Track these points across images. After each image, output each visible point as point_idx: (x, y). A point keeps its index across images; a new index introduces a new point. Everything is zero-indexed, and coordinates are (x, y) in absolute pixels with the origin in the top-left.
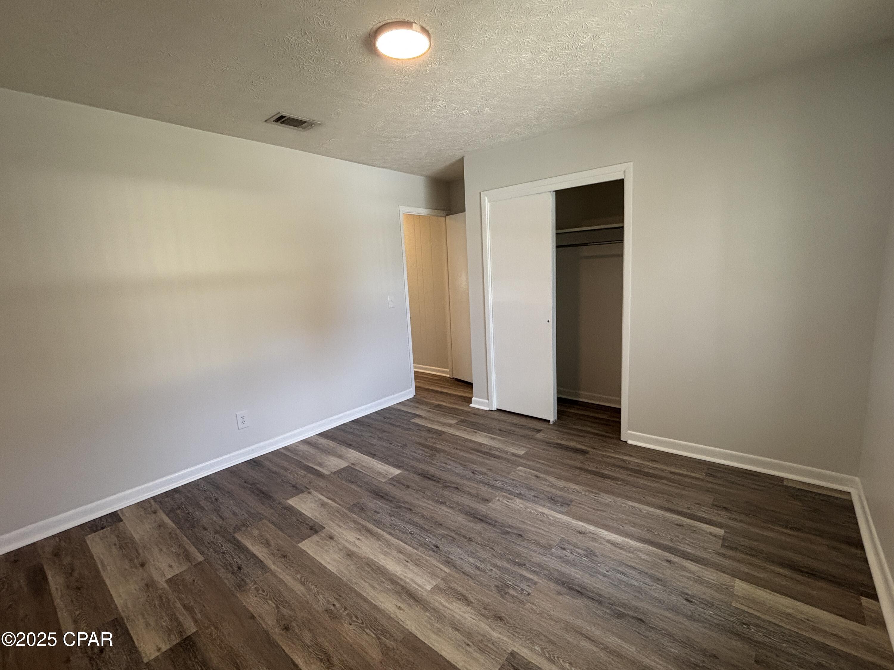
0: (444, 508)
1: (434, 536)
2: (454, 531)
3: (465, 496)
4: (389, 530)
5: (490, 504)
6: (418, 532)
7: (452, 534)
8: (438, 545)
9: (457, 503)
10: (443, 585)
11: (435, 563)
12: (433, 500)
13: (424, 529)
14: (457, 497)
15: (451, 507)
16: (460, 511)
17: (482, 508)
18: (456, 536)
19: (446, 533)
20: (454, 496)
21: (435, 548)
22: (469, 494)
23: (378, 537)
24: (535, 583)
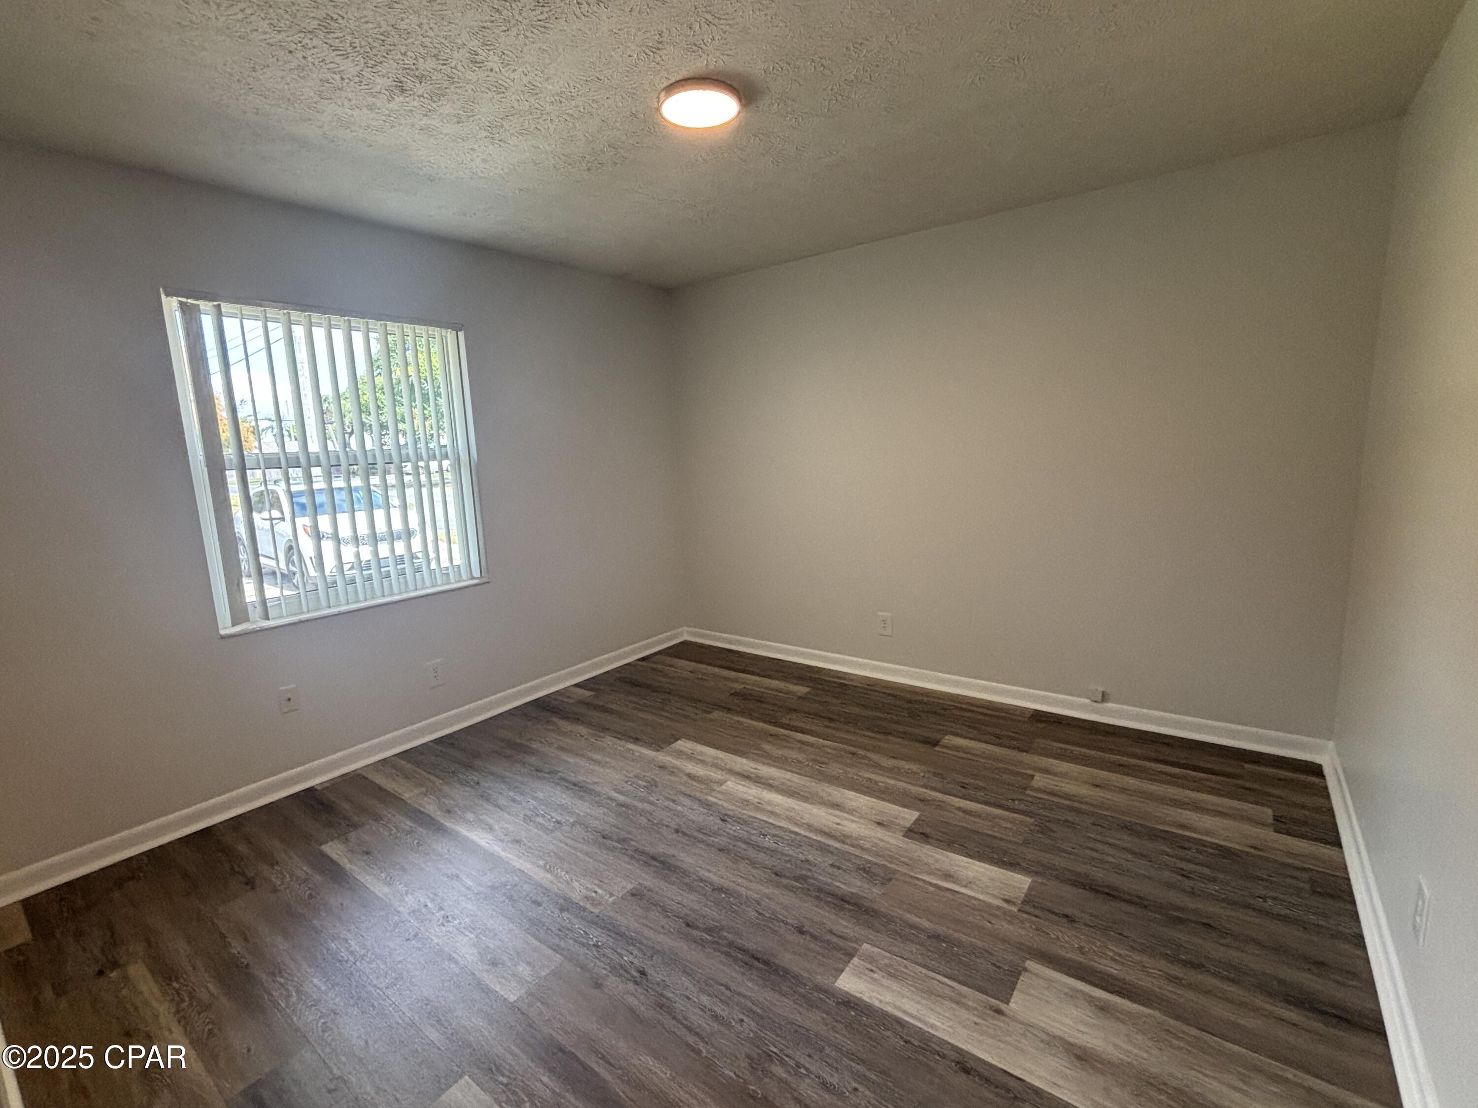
0: (715, 879)
1: (728, 834)
2: (699, 842)
3: (675, 907)
4: (798, 838)
5: (630, 887)
6: (753, 838)
7: (701, 836)
8: (721, 822)
9: (691, 889)
10: (715, 787)
11: (725, 804)
12: (738, 896)
13: (746, 843)
14: (690, 901)
15: (701, 880)
16: (685, 873)
17: (648, 879)
18: (696, 834)
19: (711, 838)
20: (696, 907)
21: (726, 818)
22: (664, 910)
23: (810, 827)
24: (615, 790)
